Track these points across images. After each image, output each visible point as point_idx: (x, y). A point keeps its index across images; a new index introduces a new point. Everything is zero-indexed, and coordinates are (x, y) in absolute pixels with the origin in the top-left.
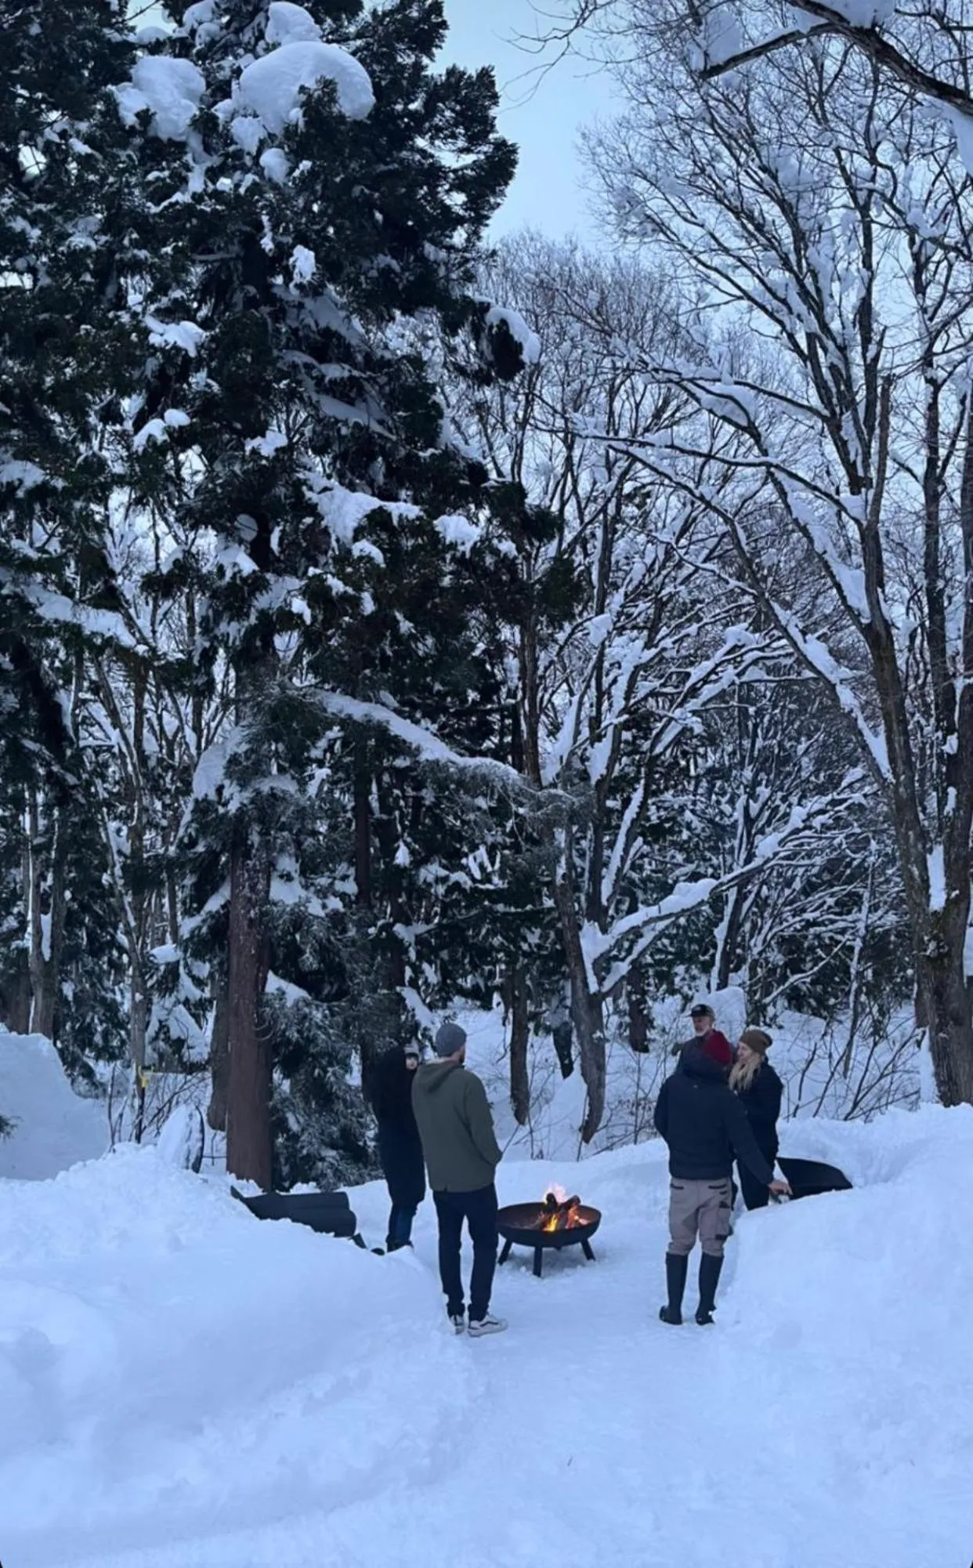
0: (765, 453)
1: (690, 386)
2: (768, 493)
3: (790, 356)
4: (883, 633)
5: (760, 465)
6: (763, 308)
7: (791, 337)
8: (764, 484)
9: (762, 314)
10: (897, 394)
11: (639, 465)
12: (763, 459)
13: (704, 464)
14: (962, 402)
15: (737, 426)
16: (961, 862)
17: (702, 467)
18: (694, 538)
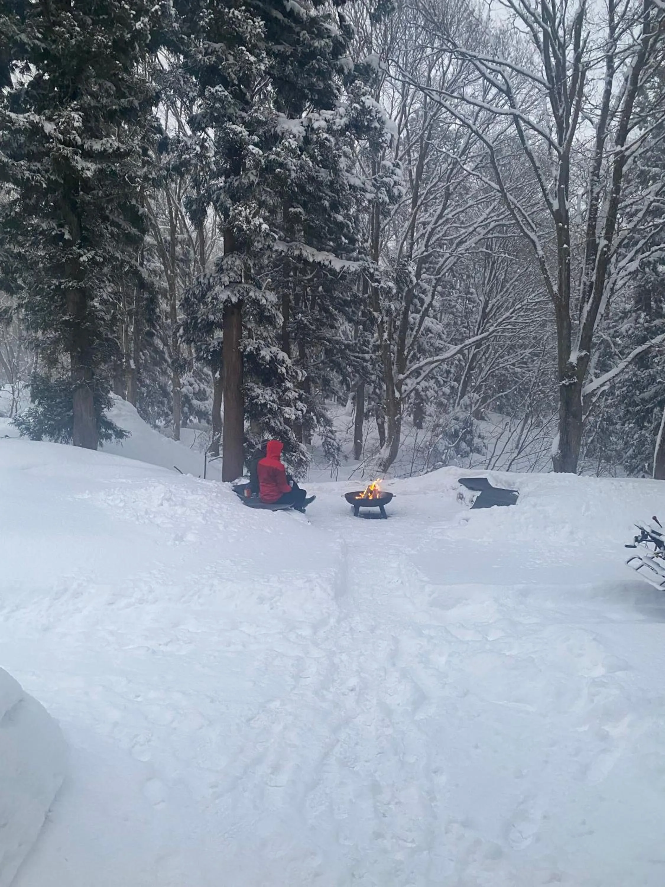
0: (513, 106)
1: (478, 63)
2: (512, 130)
3: (532, 46)
4: (564, 215)
5: (511, 114)
6: (522, 16)
7: (535, 36)
8: (511, 124)
9: (521, 20)
10: (589, 74)
11: (444, 109)
12: (513, 110)
13: (479, 111)
14: (626, 80)
15: (500, 90)
16: (588, 339)
17: (478, 113)
18: (469, 156)
